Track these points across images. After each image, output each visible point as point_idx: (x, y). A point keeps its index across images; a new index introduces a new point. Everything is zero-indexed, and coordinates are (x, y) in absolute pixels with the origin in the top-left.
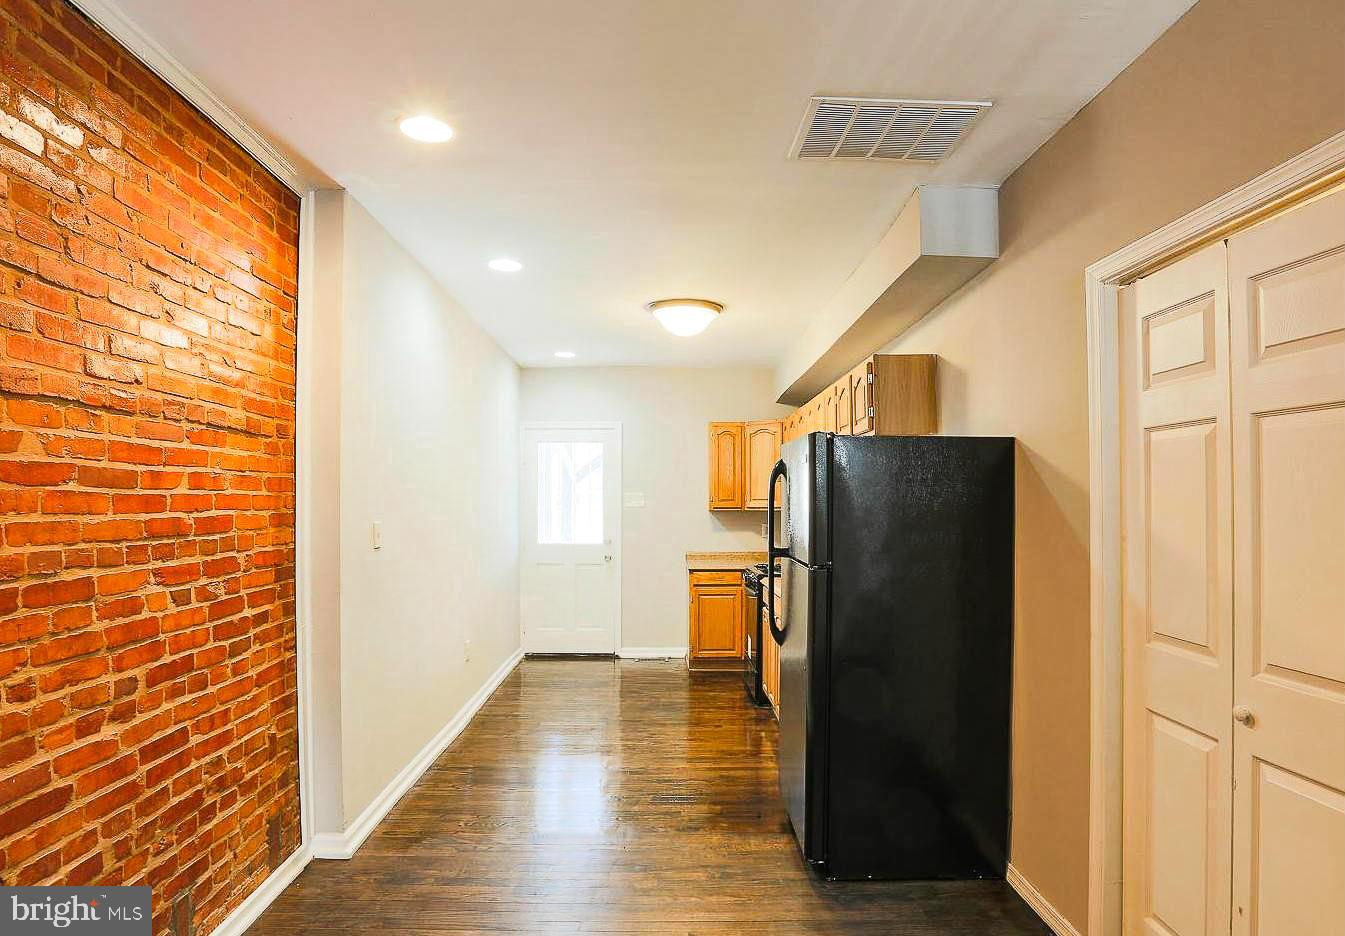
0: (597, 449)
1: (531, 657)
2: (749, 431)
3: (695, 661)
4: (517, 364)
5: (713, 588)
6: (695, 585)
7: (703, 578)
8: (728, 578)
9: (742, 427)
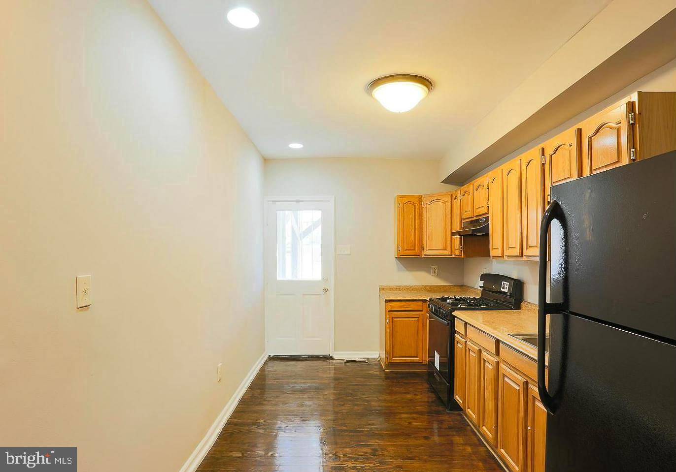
0: (317, 215)
1: (273, 359)
2: (425, 201)
3: (390, 365)
4: (263, 157)
5: (403, 313)
6: (389, 311)
7: (395, 306)
8: (413, 306)
9: (420, 198)
